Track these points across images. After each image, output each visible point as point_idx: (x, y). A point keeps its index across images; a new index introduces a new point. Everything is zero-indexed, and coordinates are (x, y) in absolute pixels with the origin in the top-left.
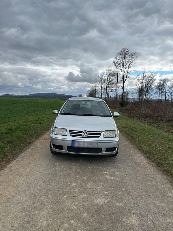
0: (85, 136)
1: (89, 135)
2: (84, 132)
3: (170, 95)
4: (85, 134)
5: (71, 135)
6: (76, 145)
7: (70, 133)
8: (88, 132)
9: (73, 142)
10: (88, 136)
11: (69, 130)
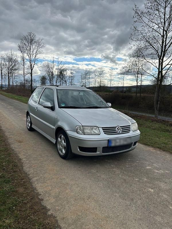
0: (120, 132)
1: (122, 130)
2: (118, 128)
3: (70, 83)
4: (119, 130)
5: (105, 133)
6: (113, 144)
7: (104, 131)
8: (121, 127)
9: (109, 141)
10: (122, 132)
11: (102, 128)
